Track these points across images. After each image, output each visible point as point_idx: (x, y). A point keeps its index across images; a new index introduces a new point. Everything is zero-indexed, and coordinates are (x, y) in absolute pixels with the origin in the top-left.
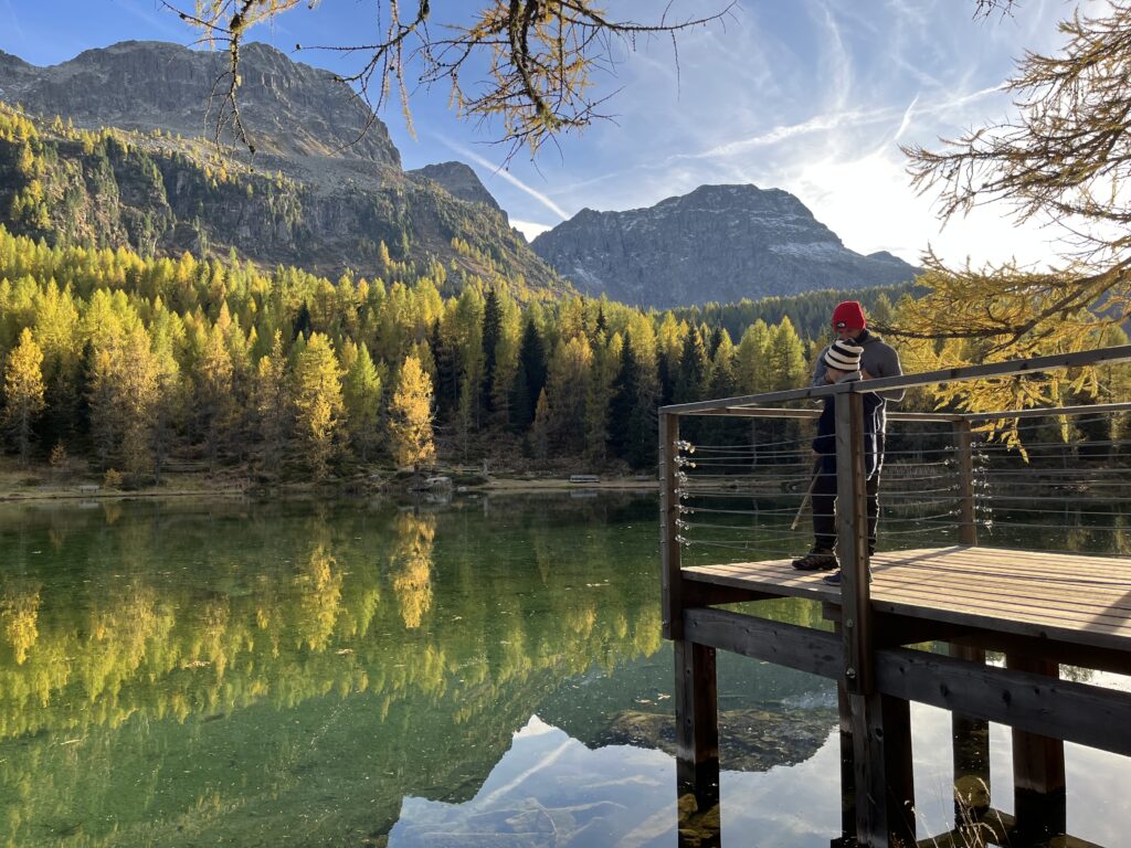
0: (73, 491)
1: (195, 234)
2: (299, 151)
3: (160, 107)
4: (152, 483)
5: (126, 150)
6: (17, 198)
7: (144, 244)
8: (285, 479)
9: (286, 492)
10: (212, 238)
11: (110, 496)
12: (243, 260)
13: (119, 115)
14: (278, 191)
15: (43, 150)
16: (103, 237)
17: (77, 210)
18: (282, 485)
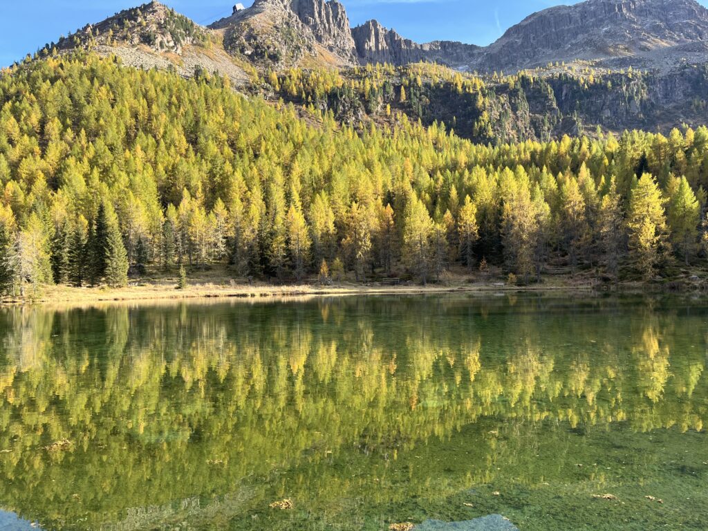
0: (491, 286)
1: (574, 122)
2: (644, 49)
3: (552, 48)
4: (535, 281)
5: (532, 81)
6: (476, 123)
7: (544, 135)
8: (622, 279)
9: (623, 288)
10: (585, 122)
11: (510, 289)
12: (606, 132)
13: (529, 61)
14: (629, 80)
15: (488, 94)
16: (521, 136)
17: (506, 123)
18: (620, 283)
